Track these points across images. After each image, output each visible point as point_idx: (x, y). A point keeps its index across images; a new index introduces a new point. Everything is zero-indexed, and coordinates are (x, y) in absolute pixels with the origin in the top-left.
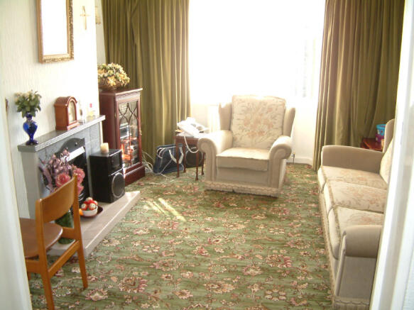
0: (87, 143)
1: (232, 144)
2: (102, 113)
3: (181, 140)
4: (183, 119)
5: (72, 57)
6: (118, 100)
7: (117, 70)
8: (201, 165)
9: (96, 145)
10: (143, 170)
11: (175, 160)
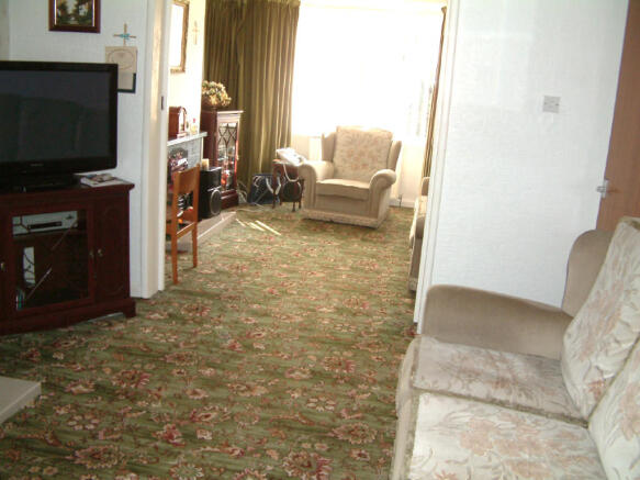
0: (190, 155)
1: (334, 174)
2: (203, 129)
3: (279, 168)
4: (282, 146)
5: (183, 70)
6: (219, 119)
7: (220, 89)
8: (299, 200)
9: (196, 159)
10: (237, 197)
11: (272, 190)
